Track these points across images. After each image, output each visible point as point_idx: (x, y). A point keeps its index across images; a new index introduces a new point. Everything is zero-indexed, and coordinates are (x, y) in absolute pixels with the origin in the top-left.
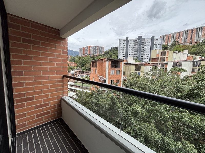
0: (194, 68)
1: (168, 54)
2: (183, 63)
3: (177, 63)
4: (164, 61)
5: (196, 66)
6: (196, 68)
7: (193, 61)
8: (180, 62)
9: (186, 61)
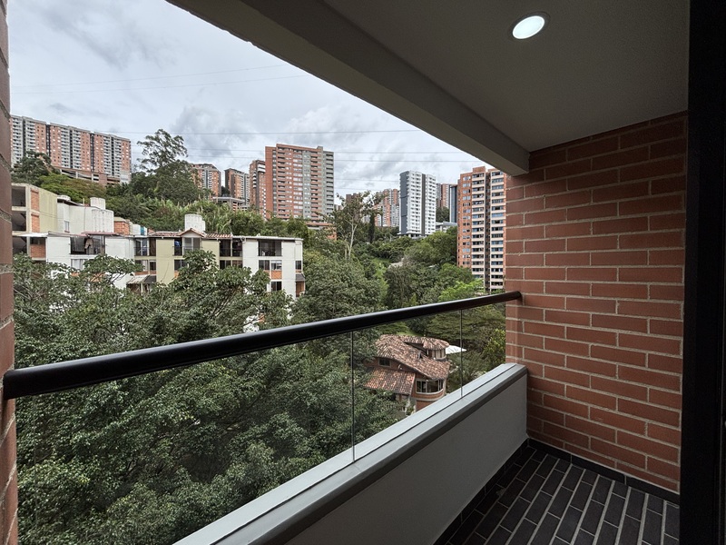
0: (139, 258)
1: (38, 200)
2: (108, 241)
3: (85, 242)
4: (23, 228)
5: (145, 254)
6: (145, 258)
7: (135, 239)
8: (94, 237)
9: (115, 235)
